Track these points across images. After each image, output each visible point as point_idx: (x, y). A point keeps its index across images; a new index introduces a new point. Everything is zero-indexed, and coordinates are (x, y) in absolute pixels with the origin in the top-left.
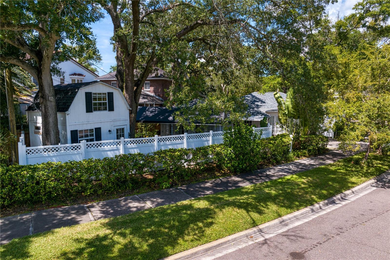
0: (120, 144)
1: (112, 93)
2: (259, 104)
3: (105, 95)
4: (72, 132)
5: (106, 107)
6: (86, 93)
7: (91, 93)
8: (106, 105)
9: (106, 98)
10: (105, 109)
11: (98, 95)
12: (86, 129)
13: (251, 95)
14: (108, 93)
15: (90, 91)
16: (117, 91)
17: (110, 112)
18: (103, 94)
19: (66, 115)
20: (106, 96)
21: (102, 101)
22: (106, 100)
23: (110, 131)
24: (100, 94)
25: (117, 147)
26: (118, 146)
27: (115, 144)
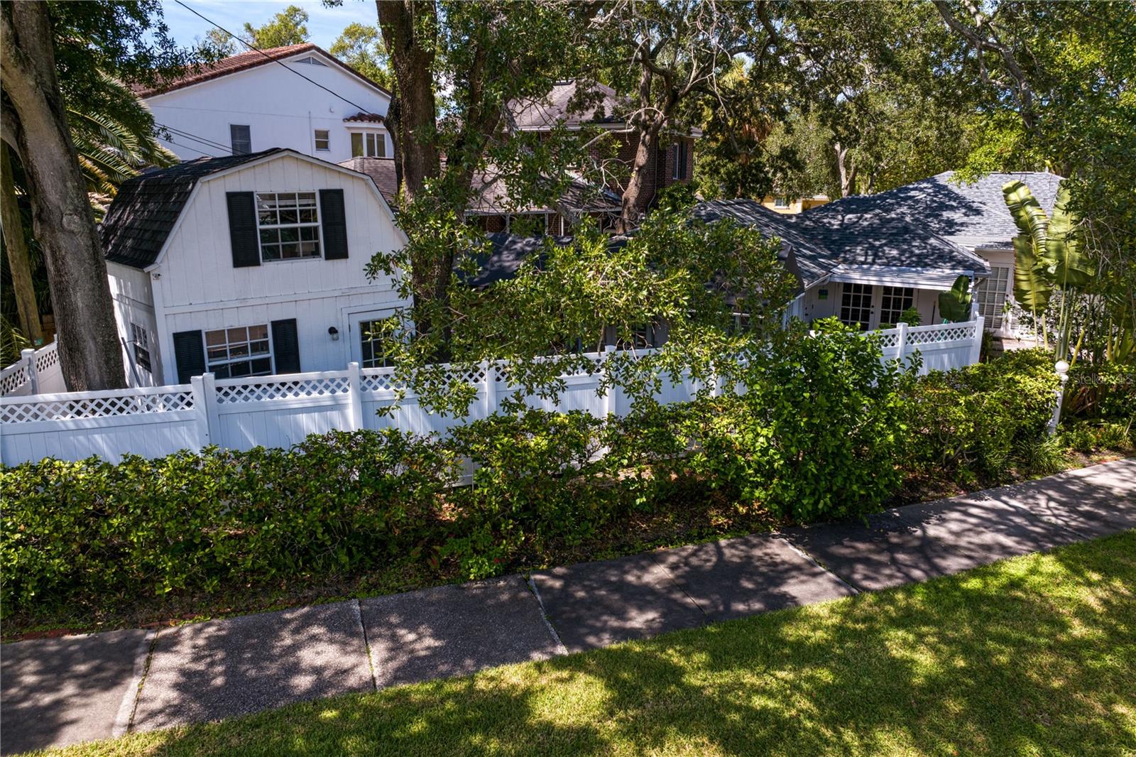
0: (345, 385)
1: (340, 193)
2: (958, 216)
3: (311, 202)
4: (178, 337)
5: (317, 245)
6: (231, 197)
7: (250, 195)
8: (317, 237)
9: (315, 211)
10: (315, 253)
11: (283, 203)
12: (236, 326)
13: (933, 182)
14: (324, 193)
15: (245, 189)
16: (362, 183)
17: (330, 262)
18: (302, 196)
19: (152, 277)
20: (314, 205)
21: (299, 225)
22: (316, 221)
23: (333, 331)
24: (292, 196)
25: (334, 399)
26: (339, 393)
27: (327, 387)
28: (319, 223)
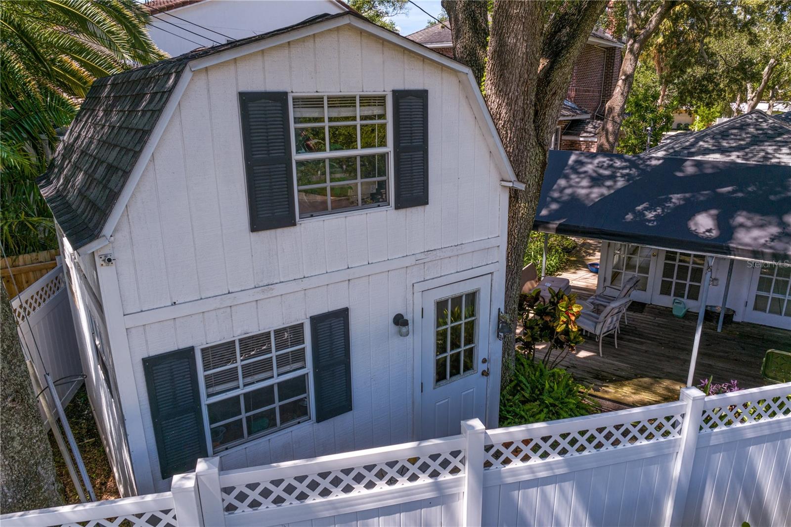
1: (422, 96)
3: (377, 111)
5: (382, 185)
6: (247, 100)
7: (280, 98)
8: (383, 172)
9: (383, 127)
10: (376, 198)
11: (335, 113)
12: (254, 330)
14: (398, 95)
15: (272, 85)
16: (454, 80)
17: (402, 212)
18: (367, 100)
20: (382, 116)
21: (359, 152)
22: (383, 143)
23: (400, 321)
24: (347, 101)
25: (438, 487)
26: (446, 477)
27: (424, 468)
28: (389, 148)
